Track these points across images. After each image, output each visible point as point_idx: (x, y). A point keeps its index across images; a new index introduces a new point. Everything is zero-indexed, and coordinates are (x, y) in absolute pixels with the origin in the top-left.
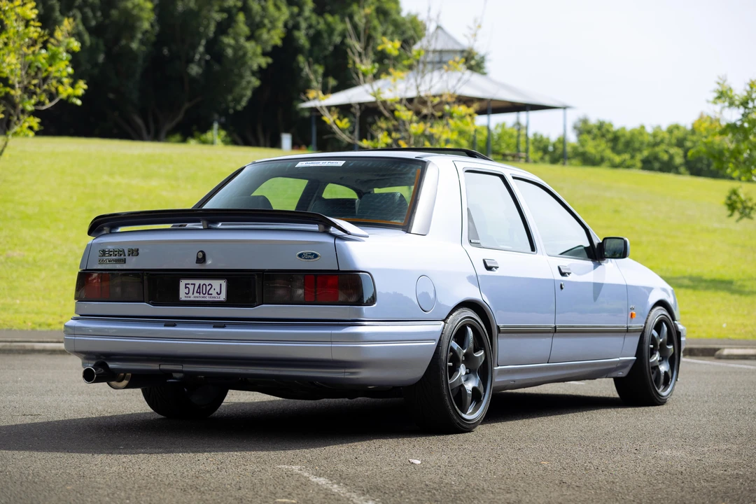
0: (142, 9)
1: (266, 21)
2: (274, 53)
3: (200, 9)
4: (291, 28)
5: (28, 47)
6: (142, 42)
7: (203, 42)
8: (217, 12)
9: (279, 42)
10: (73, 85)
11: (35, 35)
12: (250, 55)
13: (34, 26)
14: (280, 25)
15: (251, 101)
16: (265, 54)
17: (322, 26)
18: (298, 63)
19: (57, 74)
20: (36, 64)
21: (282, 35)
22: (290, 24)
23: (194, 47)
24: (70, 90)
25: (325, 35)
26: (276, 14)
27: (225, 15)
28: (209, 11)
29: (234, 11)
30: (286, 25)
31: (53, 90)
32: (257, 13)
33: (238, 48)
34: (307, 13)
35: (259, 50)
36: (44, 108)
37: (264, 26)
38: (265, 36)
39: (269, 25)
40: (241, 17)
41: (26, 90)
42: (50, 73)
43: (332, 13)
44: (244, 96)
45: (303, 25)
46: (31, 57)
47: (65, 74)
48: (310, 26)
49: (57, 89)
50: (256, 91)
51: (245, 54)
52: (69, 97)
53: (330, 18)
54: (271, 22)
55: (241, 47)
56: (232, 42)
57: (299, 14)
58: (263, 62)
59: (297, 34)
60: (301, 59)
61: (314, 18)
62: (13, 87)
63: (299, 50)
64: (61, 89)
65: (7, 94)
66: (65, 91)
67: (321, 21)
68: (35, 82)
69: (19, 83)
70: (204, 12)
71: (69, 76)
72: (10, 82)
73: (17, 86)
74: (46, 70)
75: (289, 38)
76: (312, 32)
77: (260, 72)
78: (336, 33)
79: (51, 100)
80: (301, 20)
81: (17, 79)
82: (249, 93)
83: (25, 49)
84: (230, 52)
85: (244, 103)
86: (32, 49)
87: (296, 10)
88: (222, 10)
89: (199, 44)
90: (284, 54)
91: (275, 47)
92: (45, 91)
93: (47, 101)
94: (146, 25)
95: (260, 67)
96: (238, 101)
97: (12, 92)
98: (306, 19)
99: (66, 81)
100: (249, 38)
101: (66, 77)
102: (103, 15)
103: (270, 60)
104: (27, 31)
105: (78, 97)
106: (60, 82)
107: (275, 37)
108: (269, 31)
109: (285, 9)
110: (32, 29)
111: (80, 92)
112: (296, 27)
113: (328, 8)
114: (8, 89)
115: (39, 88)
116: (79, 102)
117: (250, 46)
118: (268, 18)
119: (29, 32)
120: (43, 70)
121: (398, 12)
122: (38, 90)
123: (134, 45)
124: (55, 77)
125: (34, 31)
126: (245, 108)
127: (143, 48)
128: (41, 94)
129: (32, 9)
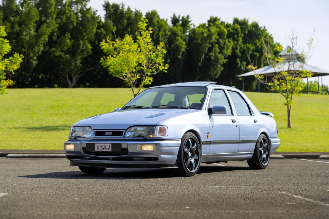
0: (182, 44)
1: (226, 47)
2: (229, 58)
3: (202, 43)
4: (234, 49)
5: (148, 52)
6: (182, 55)
7: (204, 55)
8: (208, 44)
9: (230, 54)
10: (164, 66)
11: (151, 48)
12: (220, 59)
13: (150, 45)
14: (230, 48)
15: (220, 75)
16: (225, 58)
17: (245, 48)
18: (237, 61)
19: (159, 62)
20: (151, 58)
21: (231, 52)
22: (234, 47)
23: (200, 57)
24: (163, 68)
25: (247, 51)
26: (229, 44)
27: (211, 45)
28: (206, 43)
29: (214, 43)
30: (232, 48)
31: (157, 67)
32: (222, 44)
33: (216, 57)
34: (240, 43)
35: (223, 57)
36: (154, 74)
37: (225, 48)
38: (225, 52)
39: (226, 48)
40: (217, 45)
41: (148, 68)
42: (156, 61)
43: (249, 43)
44: (219, 73)
45: (239, 48)
46: (149, 56)
47: (161, 62)
48: (241, 48)
49: (158, 67)
50: (222, 71)
51: (218, 58)
52: (163, 70)
53: (248, 45)
54: (227, 47)
55: (217, 56)
56: (214, 55)
57: (237, 44)
58: (225, 61)
59: (236, 51)
60: (238, 60)
61: (242, 45)
62: (143, 67)
63: (238, 56)
64: (160, 67)
65: (142, 69)
66: (161, 68)
67: (245, 46)
68: (151, 65)
69: (146, 65)
70: (204, 44)
71: (163, 62)
72: (142, 65)
73: (145, 66)
74: (155, 60)
75: (234, 52)
76: (242, 50)
77: (224, 65)
78: (251, 50)
79: (156, 72)
80: (238, 46)
81: (144, 64)
82: (220, 72)
83: (147, 53)
84: (213, 58)
85: (218, 76)
86: (150, 53)
87: (236, 42)
88: (210, 43)
89: (202, 56)
90: (232, 58)
91: (229, 56)
92: (154, 68)
93: (155, 72)
94: (183, 50)
95: (223, 63)
96: (215, 75)
97: (143, 68)
98: (239, 46)
99: (162, 64)
100: (219, 53)
101: (162, 63)
102: (169, 46)
103: (227, 60)
104: (148, 47)
105: (166, 70)
106: (160, 65)
107: (229, 52)
108: (227, 50)
109: (232, 43)
110: (149, 46)
111: (166, 68)
112: (236, 48)
113: (247, 41)
114: (142, 67)
115: (153, 67)
116: (166, 72)
117: (219, 56)
118: (226, 46)
119: (149, 47)
120: (154, 60)
121: (273, 42)
122: (152, 68)
123: (180, 57)
124: (158, 63)
125: (151, 47)
126: (218, 77)
127: (182, 57)
128: (153, 69)
129: (149, 38)
